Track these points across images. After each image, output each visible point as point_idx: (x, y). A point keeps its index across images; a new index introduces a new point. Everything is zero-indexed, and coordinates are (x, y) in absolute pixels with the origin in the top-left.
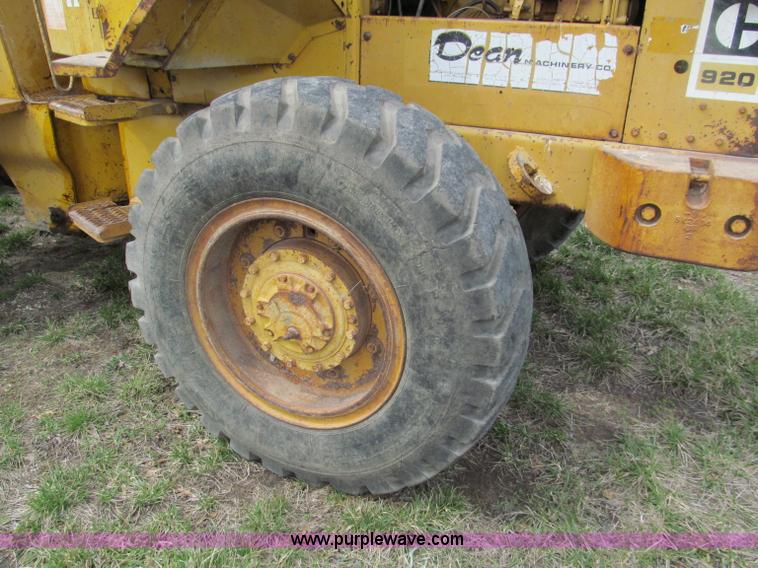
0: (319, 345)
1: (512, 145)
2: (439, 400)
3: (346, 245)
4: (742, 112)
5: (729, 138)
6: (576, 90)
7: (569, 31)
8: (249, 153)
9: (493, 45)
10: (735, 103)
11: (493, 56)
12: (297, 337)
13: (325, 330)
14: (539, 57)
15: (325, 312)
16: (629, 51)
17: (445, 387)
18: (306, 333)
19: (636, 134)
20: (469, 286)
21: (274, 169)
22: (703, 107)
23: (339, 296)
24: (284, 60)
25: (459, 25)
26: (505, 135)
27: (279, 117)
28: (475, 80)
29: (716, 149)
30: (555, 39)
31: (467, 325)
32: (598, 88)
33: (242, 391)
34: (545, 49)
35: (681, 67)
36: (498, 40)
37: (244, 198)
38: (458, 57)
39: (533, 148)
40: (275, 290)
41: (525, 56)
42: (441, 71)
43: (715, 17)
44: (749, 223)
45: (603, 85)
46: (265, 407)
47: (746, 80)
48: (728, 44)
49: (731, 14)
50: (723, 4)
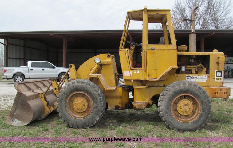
0: (188, 111)
2: (206, 113)
4: (221, 82)
5: (220, 85)
6: (203, 81)
11: (193, 78)
14: (199, 78)
15: (189, 106)
16: (208, 77)
17: (206, 111)
18: (187, 109)
19: (210, 86)
21: (186, 89)
22: (217, 82)
25: (189, 75)
28: (191, 81)
34: (199, 77)
35: (214, 78)
36: (194, 76)
38: (189, 78)
40: (183, 104)
41: (197, 78)
42: (187, 80)
44: (226, 92)
47: (221, 79)
48: (218, 76)
49: (218, 73)
50: (217, 72)
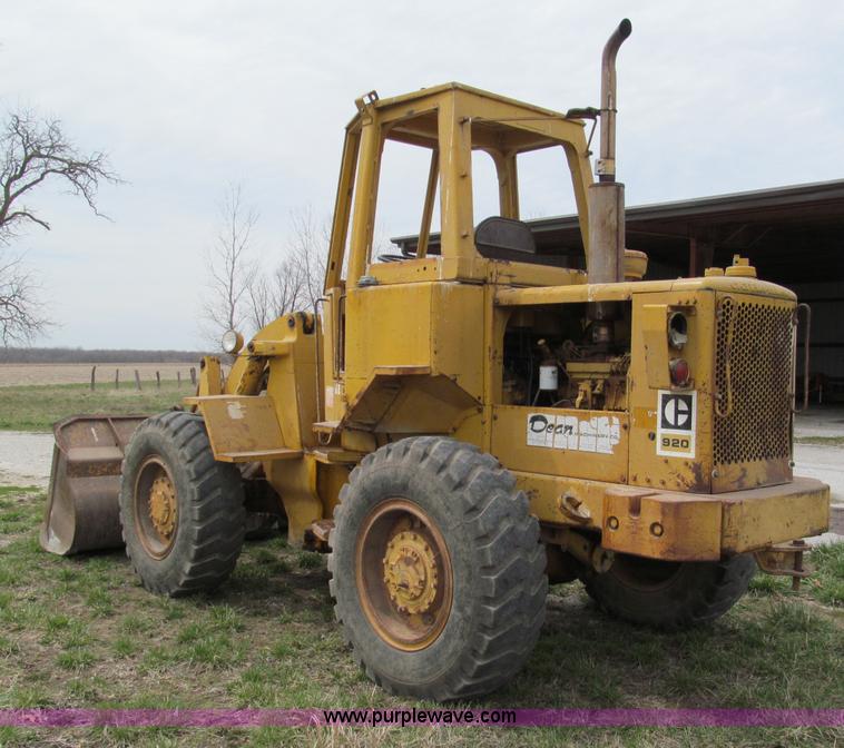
0: (418, 593)
1: (568, 486)
2: (466, 619)
3: (429, 525)
4: (686, 464)
5: (683, 480)
6: (601, 451)
7: (595, 415)
8: (388, 473)
9: (558, 424)
10: (681, 459)
11: (558, 430)
12: (406, 586)
13: (421, 582)
14: (582, 431)
15: (421, 570)
16: (625, 427)
18: (411, 585)
19: (635, 479)
20: (478, 546)
21: (398, 482)
22: (666, 462)
23: (429, 559)
24: (450, 431)
25: (540, 411)
26: (564, 479)
27: (404, 454)
28: (550, 445)
29: (676, 488)
30: (589, 420)
31: (478, 570)
32: (613, 450)
33: (376, 627)
34: (584, 424)
35: (653, 437)
36: (561, 420)
37: (386, 498)
38: (540, 431)
39: (580, 488)
40: (399, 557)
41: (574, 430)
42: (533, 439)
43: (664, 407)
44: (661, 525)
45: (615, 447)
46: (386, 638)
47: (685, 444)
48: (672, 422)
49: (671, 405)
50: (666, 399)
